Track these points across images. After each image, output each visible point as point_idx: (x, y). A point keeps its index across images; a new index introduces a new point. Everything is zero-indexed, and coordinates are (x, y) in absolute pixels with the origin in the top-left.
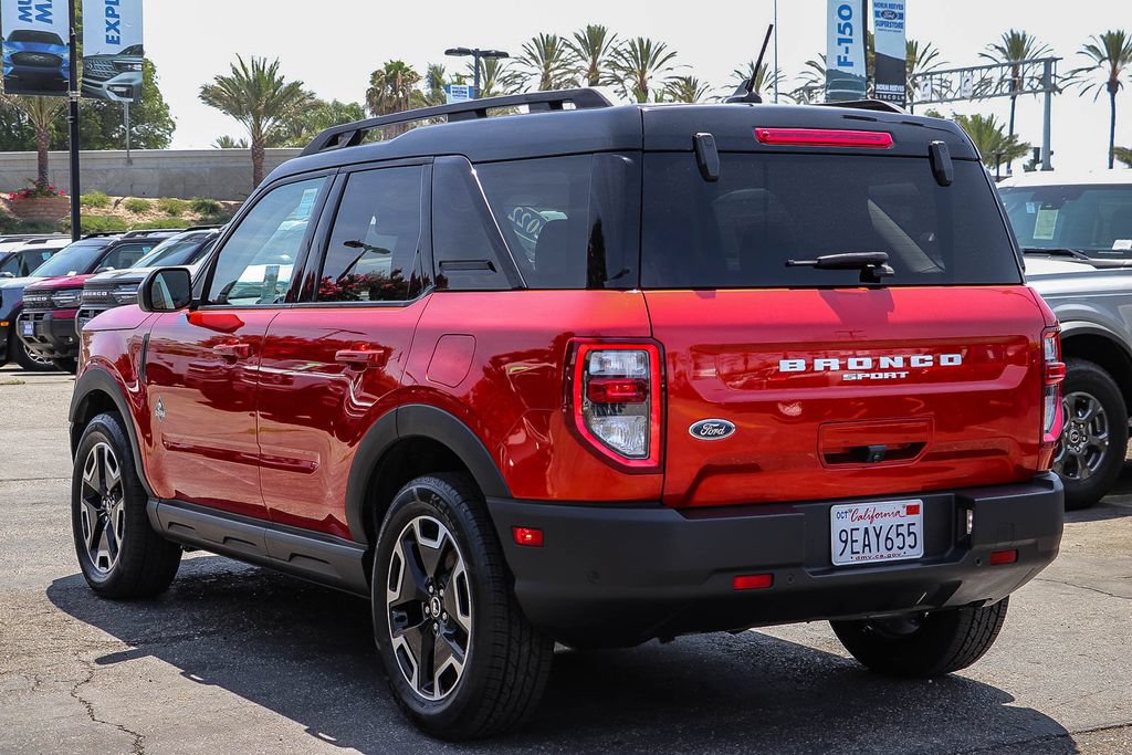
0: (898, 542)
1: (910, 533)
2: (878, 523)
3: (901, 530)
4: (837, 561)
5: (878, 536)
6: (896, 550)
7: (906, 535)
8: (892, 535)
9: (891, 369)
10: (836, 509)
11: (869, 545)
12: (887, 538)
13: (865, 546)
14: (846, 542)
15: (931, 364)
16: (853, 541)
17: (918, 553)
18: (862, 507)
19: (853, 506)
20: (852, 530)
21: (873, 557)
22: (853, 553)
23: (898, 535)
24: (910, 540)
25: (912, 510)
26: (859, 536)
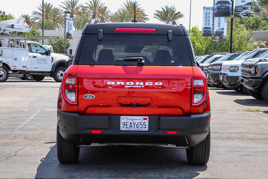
0: (141, 126)
1: (144, 125)
2: (134, 121)
3: (141, 123)
4: (121, 129)
5: (134, 124)
6: (139, 128)
7: (143, 125)
8: (139, 124)
9: (139, 85)
10: (122, 117)
11: (131, 126)
12: (137, 125)
13: (130, 126)
14: (125, 125)
15: (152, 84)
16: (126, 125)
17: (147, 129)
18: (130, 117)
19: (127, 117)
20: (126, 122)
21: (132, 129)
22: (126, 128)
23: (140, 125)
24: (144, 126)
25: (145, 119)
26: (129, 124)
